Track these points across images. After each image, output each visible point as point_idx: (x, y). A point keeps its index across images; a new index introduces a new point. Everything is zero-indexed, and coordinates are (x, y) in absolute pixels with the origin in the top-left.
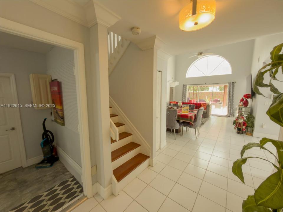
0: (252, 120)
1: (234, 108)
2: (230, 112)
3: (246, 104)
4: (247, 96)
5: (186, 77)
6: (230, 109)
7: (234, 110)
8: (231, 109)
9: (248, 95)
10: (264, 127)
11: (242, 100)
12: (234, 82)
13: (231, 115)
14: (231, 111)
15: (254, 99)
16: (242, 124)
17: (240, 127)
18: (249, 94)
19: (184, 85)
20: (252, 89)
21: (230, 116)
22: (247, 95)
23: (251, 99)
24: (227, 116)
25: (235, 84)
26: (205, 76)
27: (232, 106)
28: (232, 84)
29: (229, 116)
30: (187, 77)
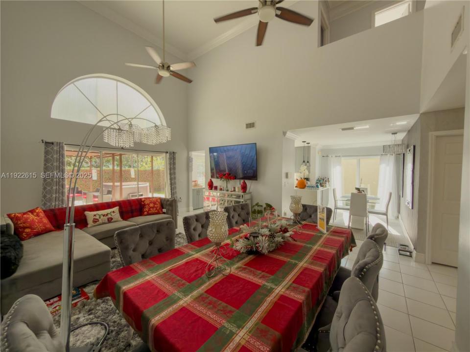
3: (245, 188)
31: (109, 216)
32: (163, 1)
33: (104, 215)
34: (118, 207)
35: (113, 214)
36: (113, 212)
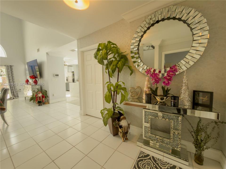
1: (16, 89)
3: (36, 83)
6: (13, 92)
7: (17, 92)
10: (55, 95)
11: (27, 81)
12: (11, 66)
13: (15, 97)
14: (15, 93)
16: (42, 97)
17: (41, 100)
21: (15, 98)
22: (32, 76)
25: (13, 68)
27: (14, 88)
28: (9, 67)
29: (13, 98)
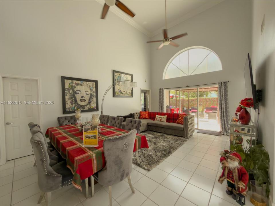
0: (262, 161)
2: (225, 127)
3: (245, 118)
4: (246, 103)
5: (163, 79)
8: (226, 122)
9: (249, 101)
11: (239, 109)
12: (226, 82)
13: (227, 132)
14: (227, 126)
15: (261, 107)
17: (232, 179)
18: (250, 99)
19: (160, 89)
20: (254, 87)
21: (225, 134)
22: (246, 99)
23: (255, 109)
24: (220, 133)
25: (229, 85)
26: (186, 75)
28: (223, 84)
29: (223, 133)
30: (166, 79)
31: (161, 118)
32: (166, 1)
33: (159, 118)
34: (167, 116)
35: (162, 118)
36: (163, 117)
